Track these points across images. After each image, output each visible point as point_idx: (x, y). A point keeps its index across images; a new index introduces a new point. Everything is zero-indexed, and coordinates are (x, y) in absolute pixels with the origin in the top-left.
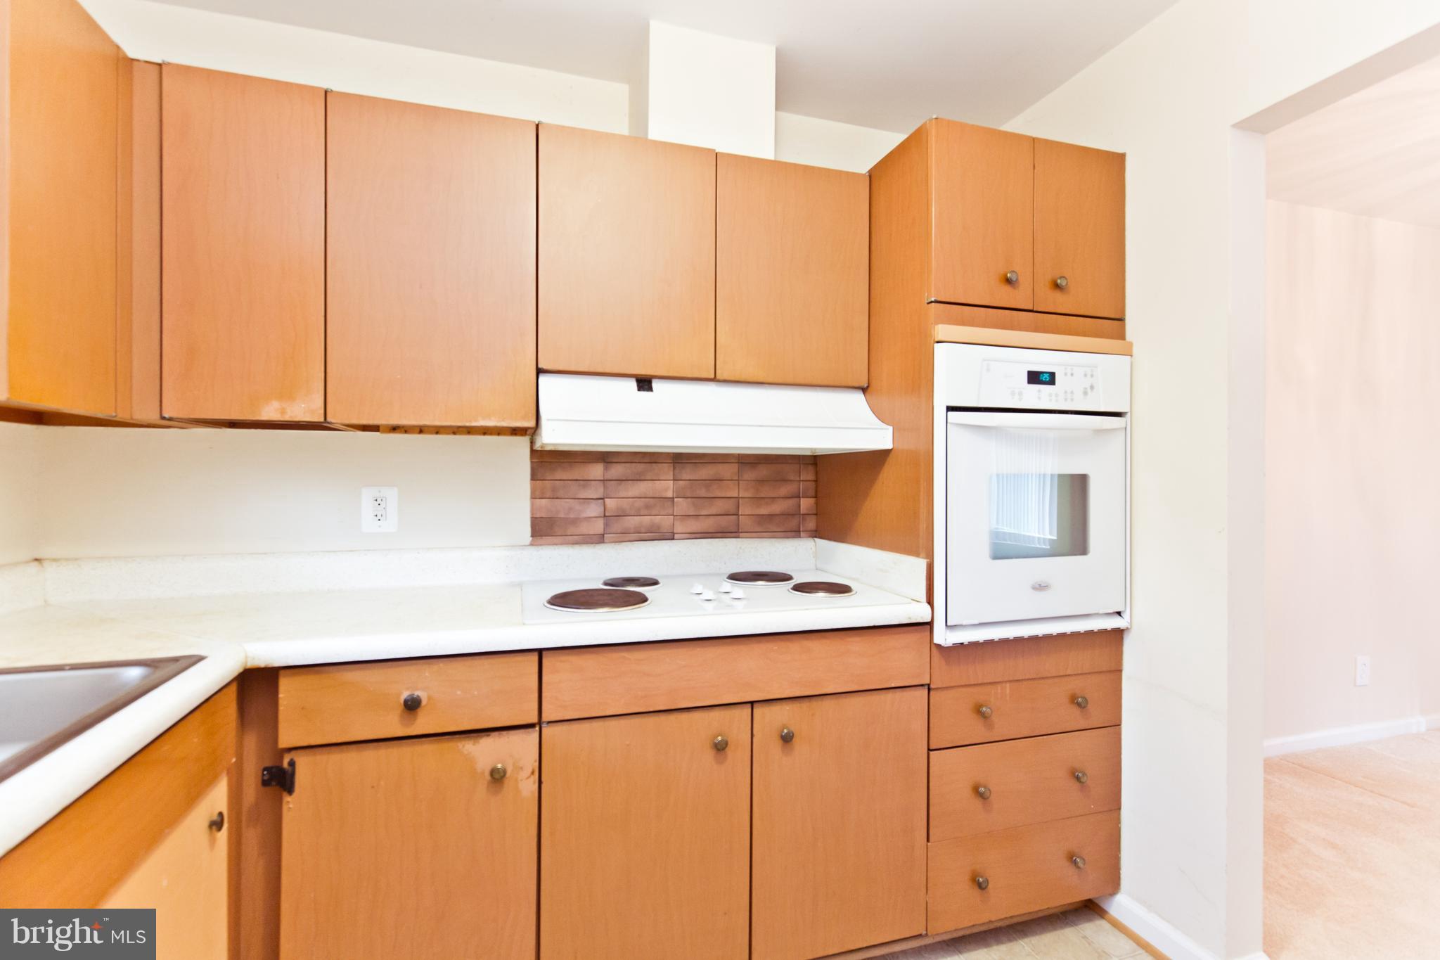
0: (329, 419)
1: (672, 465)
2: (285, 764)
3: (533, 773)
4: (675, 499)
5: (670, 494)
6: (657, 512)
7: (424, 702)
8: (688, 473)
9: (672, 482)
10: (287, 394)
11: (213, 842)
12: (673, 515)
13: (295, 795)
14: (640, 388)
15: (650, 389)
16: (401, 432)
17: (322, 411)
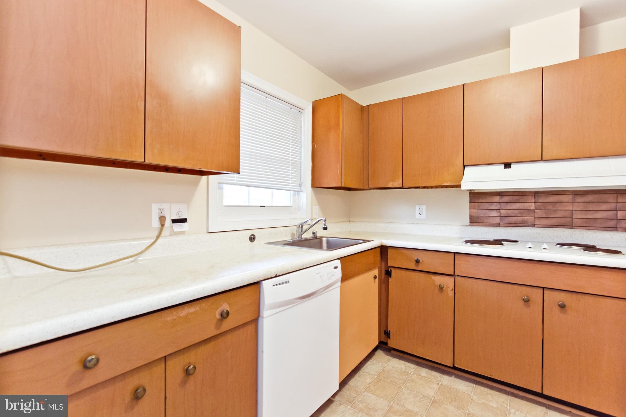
0: (403, 186)
1: (534, 196)
2: (390, 270)
3: (452, 290)
4: (535, 210)
5: (532, 208)
6: (525, 216)
7: (421, 262)
8: (542, 199)
9: (533, 203)
10: (394, 180)
11: (375, 282)
12: (534, 217)
13: (391, 278)
14: (505, 168)
15: (510, 167)
16: (426, 188)
17: (402, 184)
